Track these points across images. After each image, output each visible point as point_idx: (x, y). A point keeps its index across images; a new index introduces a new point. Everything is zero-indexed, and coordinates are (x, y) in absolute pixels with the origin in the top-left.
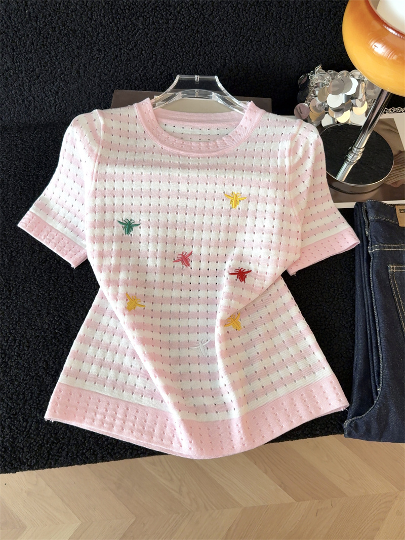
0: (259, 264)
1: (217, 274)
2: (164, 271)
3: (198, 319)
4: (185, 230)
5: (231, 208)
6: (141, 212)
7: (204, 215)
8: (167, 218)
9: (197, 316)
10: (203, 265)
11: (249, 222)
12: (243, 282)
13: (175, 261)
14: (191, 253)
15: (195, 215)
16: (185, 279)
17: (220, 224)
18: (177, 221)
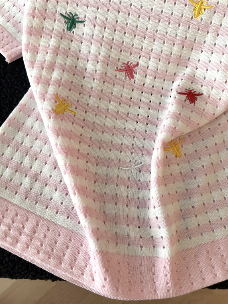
0: (212, 88)
1: (162, 93)
2: (104, 78)
3: (134, 137)
4: (135, 35)
5: (192, 17)
6: (87, 7)
7: (159, 21)
8: (116, 18)
9: (133, 134)
10: (149, 80)
11: (209, 38)
12: (193, 104)
13: (117, 70)
14: (138, 64)
15: (149, 19)
16: (126, 92)
17: (177, 35)
18: (127, 24)
